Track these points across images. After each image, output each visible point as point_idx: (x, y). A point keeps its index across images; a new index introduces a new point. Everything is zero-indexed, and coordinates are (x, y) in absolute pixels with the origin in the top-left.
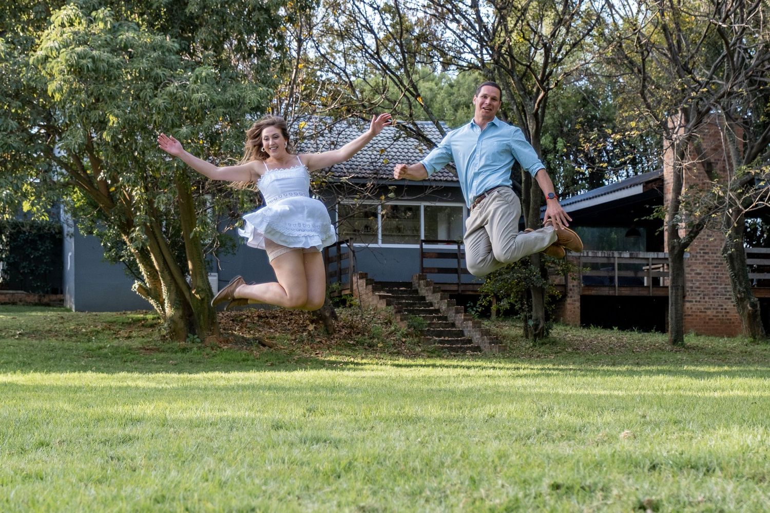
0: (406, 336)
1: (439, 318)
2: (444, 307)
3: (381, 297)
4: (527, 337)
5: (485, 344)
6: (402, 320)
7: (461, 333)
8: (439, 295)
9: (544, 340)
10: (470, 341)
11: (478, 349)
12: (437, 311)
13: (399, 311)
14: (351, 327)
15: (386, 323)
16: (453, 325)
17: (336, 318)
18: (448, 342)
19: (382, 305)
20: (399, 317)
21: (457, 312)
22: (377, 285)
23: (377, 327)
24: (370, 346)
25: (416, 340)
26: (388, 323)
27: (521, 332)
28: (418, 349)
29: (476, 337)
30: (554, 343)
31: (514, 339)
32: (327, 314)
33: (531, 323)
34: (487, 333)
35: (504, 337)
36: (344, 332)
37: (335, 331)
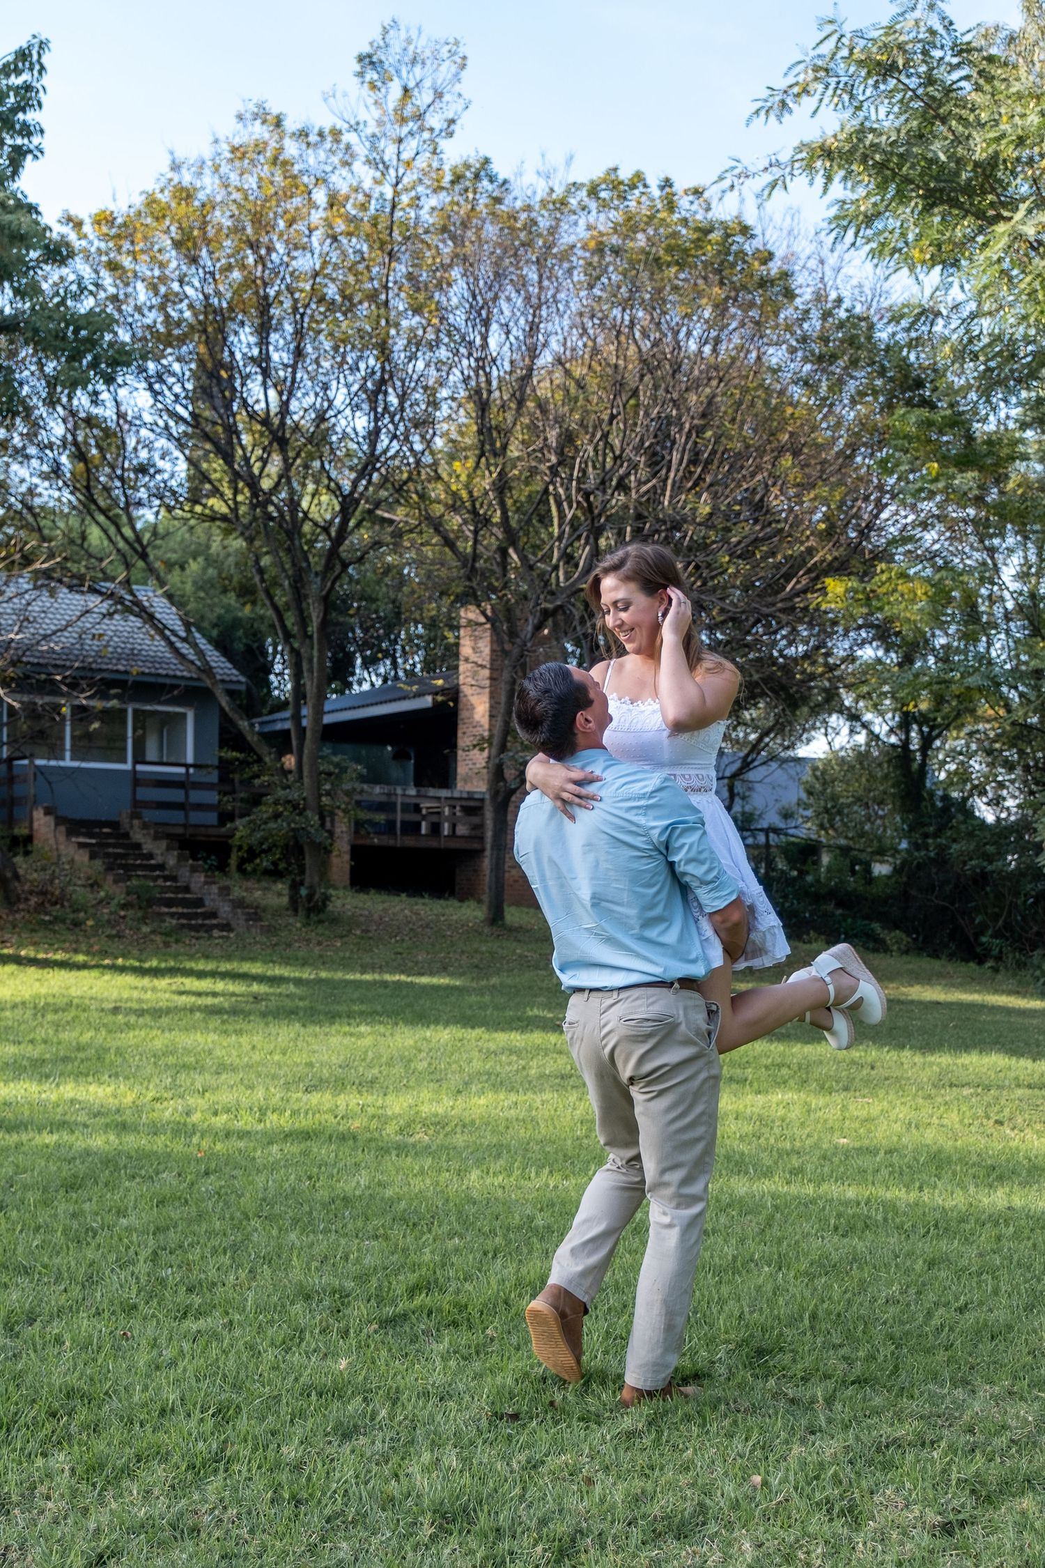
0: (124, 906)
1: (166, 878)
2: (172, 861)
3: (81, 845)
4: (296, 911)
5: (239, 922)
6: (115, 882)
7: (199, 902)
8: (164, 844)
9: (322, 916)
10: (213, 915)
11: (227, 927)
12: (161, 867)
13: (109, 868)
14: (43, 893)
15: (92, 886)
16: (187, 889)
17: (17, 877)
18: (181, 916)
19: (82, 857)
20: (110, 878)
21: (194, 870)
22: (74, 826)
23: (81, 894)
24: (77, 924)
25: (140, 914)
26: (94, 885)
27: (285, 900)
28: (146, 929)
29: (225, 909)
30: (335, 920)
31: (277, 912)
32: (9, 875)
33: (304, 892)
34: (239, 904)
35: (264, 910)
36: (34, 900)
37: (19, 899)
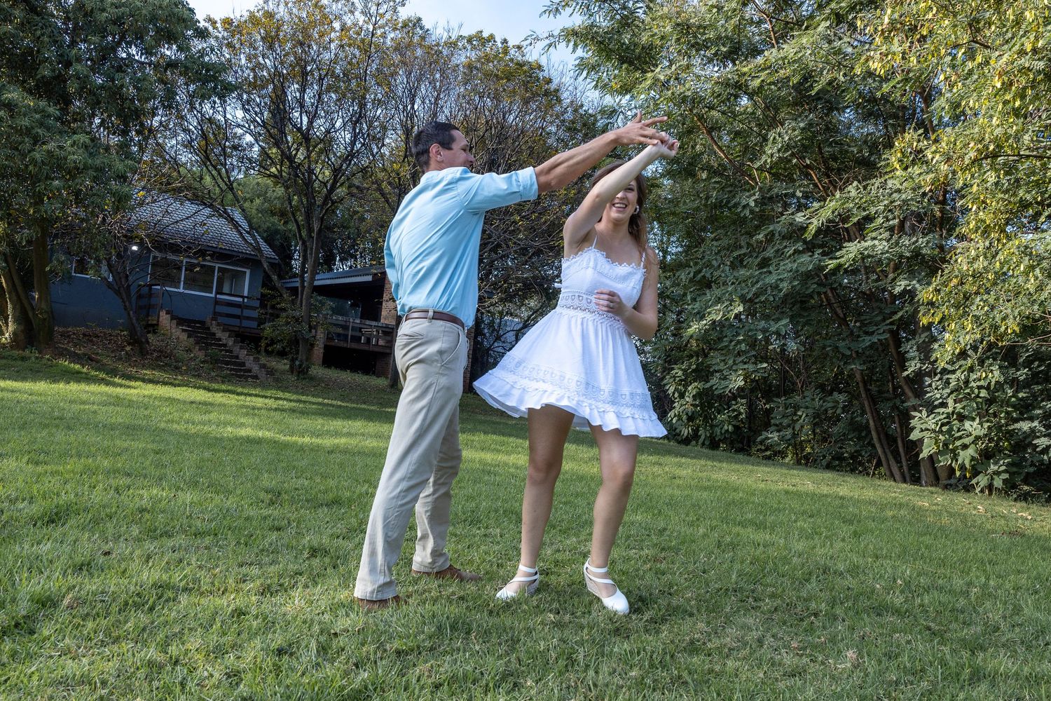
0: (203, 362)
1: (227, 351)
2: (230, 343)
3: (184, 330)
4: (292, 372)
5: (262, 374)
6: (199, 350)
7: (243, 364)
8: (227, 334)
9: (306, 376)
10: (250, 371)
11: (256, 377)
12: (225, 345)
13: (197, 343)
14: (161, 351)
15: (187, 351)
16: (237, 357)
17: (148, 343)
18: (231, 370)
19: (184, 336)
20: (197, 348)
21: (241, 348)
22: (181, 321)
23: (180, 353)
24: (177, 368)
25: (211, 366)
26: (189, 350)
27: (288, 367)
28: (213, 374)
29: (255, 368)
30: (312, 379)
31: (283, 372)
32: (144, 340)
33: (297, 363)
34: (263, 366)
35: (276, 371)
36: (155, 354)
37: (148, 353)
